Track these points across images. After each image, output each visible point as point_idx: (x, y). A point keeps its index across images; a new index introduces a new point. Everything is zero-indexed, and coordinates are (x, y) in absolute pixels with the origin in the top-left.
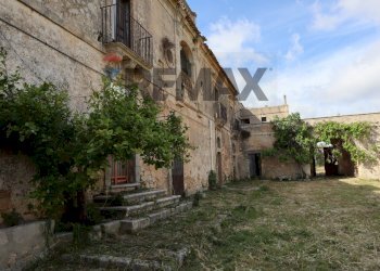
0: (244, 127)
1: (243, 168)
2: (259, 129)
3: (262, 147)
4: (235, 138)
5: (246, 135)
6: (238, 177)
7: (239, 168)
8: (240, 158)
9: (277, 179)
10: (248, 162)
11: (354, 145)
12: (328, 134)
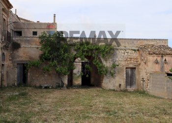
0: (16, 39)
1: (11, 76)
2: (28, 42)
3: (31, 58)
4: (6, 48)
5: (16, 46)
6: (5, 84)
7: (8, 76)
8: (8, 66)
9: (40, 87)
10: (16, 70)
11: (101, 62)
12: (83, 51)
